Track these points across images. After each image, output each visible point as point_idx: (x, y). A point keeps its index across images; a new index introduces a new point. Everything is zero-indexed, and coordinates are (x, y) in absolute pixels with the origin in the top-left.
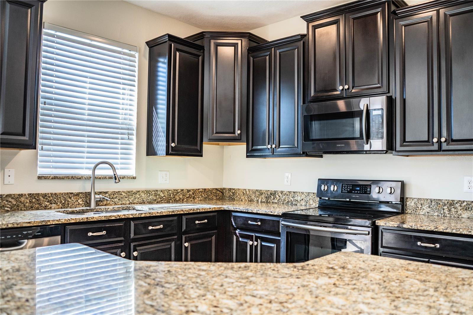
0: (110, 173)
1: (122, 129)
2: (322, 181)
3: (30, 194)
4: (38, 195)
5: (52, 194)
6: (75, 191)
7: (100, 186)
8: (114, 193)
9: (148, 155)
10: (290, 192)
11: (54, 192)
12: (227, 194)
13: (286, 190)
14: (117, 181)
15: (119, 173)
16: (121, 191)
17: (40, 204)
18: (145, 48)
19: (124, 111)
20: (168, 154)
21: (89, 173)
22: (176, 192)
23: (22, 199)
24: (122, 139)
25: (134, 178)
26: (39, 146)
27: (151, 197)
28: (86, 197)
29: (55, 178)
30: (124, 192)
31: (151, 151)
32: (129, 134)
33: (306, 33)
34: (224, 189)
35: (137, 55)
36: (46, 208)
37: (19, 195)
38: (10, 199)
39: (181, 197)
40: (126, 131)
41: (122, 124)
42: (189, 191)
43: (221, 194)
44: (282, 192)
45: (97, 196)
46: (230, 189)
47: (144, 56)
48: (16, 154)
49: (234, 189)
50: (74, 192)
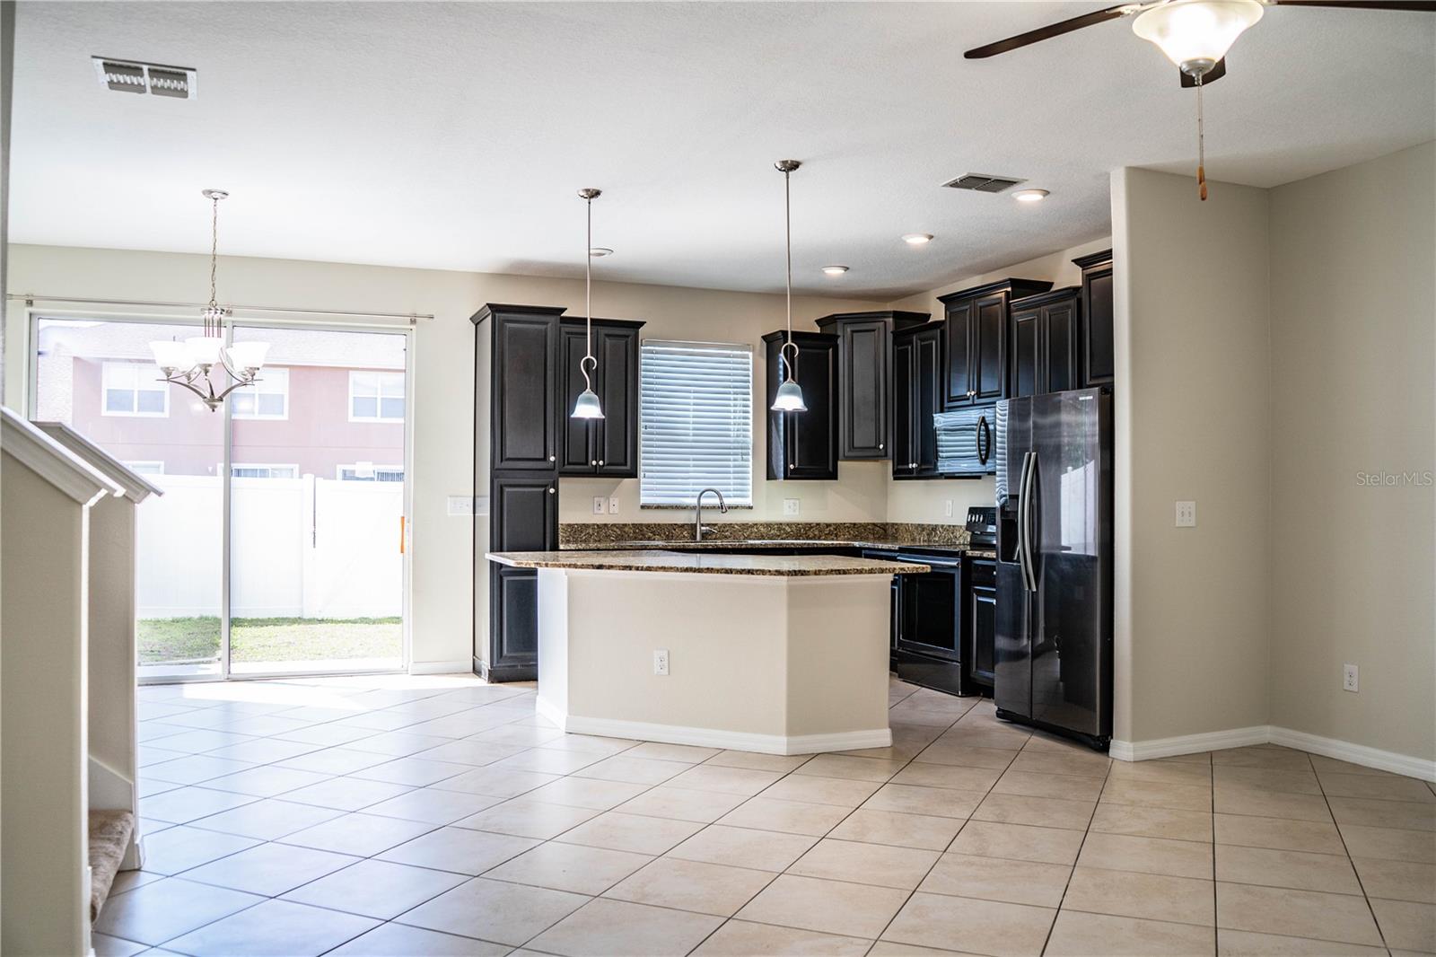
0: (716, 501)
1: (735, 448)
2: (973, 511)
3: (633, 524)
4: (641, 525)
5: (655, 525)
6: (680, 522)
7: (708, 517)
8: (725, 525)
9: (768, 479)
10: (950, 526)
11: (657, 523)
12: (890, 531)
13: (946, 523)
14: (724, 510)
15: (727, 501)
16: (734, 523)
17: (643, 535)
18: (762, 343)
19: (736, 427)
20: (786, 478)
21: (694, 501)
22: (809, 526)
23: (626, 529)
24: (735, 460)
25: (751, 508)
26: (641, 474)
27: (772, 532)
28: (692, 529)
29: (659, 507)
30: (737, 525)
31: (771, 476)
32: (742, 454)
33: (944, 319)
34: (887, 524)
35: (751, 354)
36: (649, 539)
37: (623, 525)
38: (615, 529)
39: (816, 533)
40: (740, 451)
41: (734, 442)
42: (828, 525)
43: (881, 531)
44: (942, 526)
45: (703, 528)
46: (893, 524)
47: (761, 355)
48: (619, 483)
49: (896, 524)
50: (678, 523)
